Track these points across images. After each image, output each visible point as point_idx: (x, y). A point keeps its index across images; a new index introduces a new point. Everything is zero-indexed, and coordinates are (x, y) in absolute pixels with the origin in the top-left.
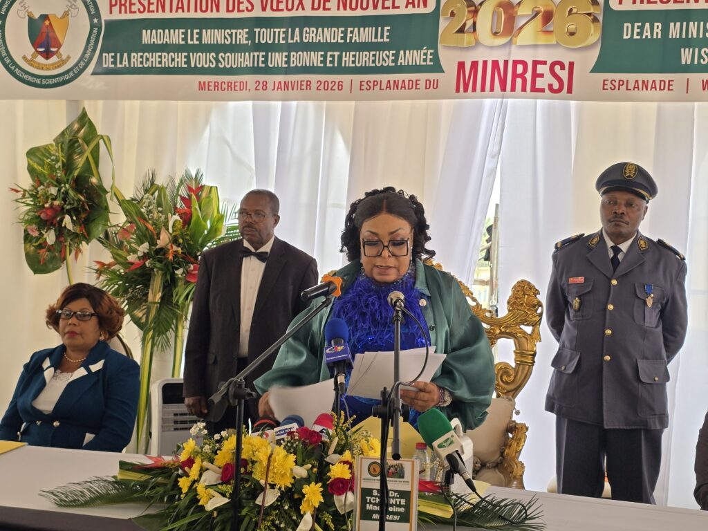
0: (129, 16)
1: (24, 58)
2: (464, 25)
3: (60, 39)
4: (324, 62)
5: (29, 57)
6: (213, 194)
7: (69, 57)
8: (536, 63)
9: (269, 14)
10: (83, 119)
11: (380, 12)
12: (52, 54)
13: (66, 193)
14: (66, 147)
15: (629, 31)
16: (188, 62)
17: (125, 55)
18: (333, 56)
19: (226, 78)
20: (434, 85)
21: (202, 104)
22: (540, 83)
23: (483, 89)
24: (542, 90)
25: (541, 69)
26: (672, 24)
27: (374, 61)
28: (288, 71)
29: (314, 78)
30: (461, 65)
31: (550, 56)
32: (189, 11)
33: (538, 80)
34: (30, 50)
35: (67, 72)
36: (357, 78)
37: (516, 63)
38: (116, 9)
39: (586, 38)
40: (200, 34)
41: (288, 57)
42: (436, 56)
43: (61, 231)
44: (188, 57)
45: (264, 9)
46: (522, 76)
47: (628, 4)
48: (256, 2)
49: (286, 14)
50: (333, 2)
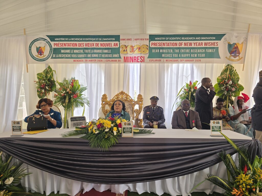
0: (58, 47)
1: (36, 55)
2: (125, 50)
3: (44, 52)
4: (98, 56)
5: (37, 55)
6: (77, 82)
7: (45, 55)
8: (138, 57)
9: (87, 47)
10: (49, 67)
11: (109, 47)
12: (42, 54)
13: (46, 82)
14: (45, 73)
15: (153, 51)
16: (71, 56)
17: (58, 55)
18: (100, 55)
19: (79, 59)
20: (119, 61)
21: (75, 64)
22: (139, 60)
23: (129, 62)
24: (139, 62)
25: (139, 58)
26: (161, 50)
27: (108, 56)
28: (92, 58)
29: (97, 59)
30: (125, 57)
31: (140, 55)
32: (71, 46)
33: (138, 60)
34: (37, 54)
35: (45, 58)
36: (105, 59)
37: (134, 57)
38: (55, 46)
39: (146, 52)
40: (73, 51)
41: (91, 55)
42: (120, 55)
43: (45, 90)
44: (71, 55)
45: (86, 46)
46: (136, 59)
47: (153, 46)
48: (84, 45)
49: (90, 47)
50: (100, 45)
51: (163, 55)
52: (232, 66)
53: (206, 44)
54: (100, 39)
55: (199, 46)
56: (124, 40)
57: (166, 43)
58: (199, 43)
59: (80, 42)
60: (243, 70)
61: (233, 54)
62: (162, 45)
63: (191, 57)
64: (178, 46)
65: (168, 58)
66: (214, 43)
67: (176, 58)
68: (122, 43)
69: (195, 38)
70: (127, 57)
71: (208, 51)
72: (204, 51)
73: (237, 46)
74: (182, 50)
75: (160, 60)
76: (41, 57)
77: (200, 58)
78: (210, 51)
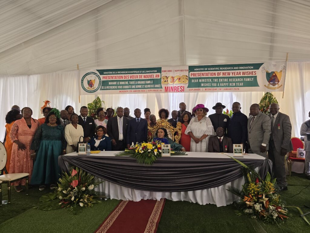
0: (106, 80)
1: (87, 88)
2: (166, 81)
3: (94, 84)
4: (142, 87)
7: (95, 87)
8: (178, 87)
9: (132, 79)
10: (98, 98)
11: (151, 78)
12: (92, 87)
14: (95, 103)
15: (193, 81)
16: (117, 88)
17: (106, 86)
19: (124, 90)
20: (161, 91)
21: (120, 95)
23: (169, 91)
26: (200, 80)
27: (150, 87)
28: (136, 89)
29: (140, 90)
30: (165, 87)
31: (180, 85)
32: (117, 79)
33: (179, 90)
34: (88, 86)
35: (94, 90)
36: (148, 89)
37: (175, 87)
39: (186, 82)
40: (119, 83)
41: (135, 86)
42: (161, 86)
46: (176, 89)
47: (192, 77)
48: (129, 77)
49: (135, 79)
50: (143, 77)
51: (202, 85)
52: (271, 94)
53: (244, 73)
54: (144, 72)
55: (237, 76)
56: (165, 71)
57: (205, 73)
58: (237, 72)
59: (125, 75)
60: (283, 98)
61: (271, 82)
62: (201, 75)
63: (229, 86)
64: (216, 76)
65: (208, 87)
66: (252, 72)
67: (215, 87)
68: (163, 74)
69: (233, 68)
70: (168, 87)
71: (246, 80)
72: (242, 80)
73: (276, 75)
74: (220, 80)
75: (199, 90)
76: (91, 89)
77: (238, 86)
78: (248, 80)
